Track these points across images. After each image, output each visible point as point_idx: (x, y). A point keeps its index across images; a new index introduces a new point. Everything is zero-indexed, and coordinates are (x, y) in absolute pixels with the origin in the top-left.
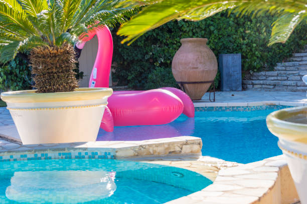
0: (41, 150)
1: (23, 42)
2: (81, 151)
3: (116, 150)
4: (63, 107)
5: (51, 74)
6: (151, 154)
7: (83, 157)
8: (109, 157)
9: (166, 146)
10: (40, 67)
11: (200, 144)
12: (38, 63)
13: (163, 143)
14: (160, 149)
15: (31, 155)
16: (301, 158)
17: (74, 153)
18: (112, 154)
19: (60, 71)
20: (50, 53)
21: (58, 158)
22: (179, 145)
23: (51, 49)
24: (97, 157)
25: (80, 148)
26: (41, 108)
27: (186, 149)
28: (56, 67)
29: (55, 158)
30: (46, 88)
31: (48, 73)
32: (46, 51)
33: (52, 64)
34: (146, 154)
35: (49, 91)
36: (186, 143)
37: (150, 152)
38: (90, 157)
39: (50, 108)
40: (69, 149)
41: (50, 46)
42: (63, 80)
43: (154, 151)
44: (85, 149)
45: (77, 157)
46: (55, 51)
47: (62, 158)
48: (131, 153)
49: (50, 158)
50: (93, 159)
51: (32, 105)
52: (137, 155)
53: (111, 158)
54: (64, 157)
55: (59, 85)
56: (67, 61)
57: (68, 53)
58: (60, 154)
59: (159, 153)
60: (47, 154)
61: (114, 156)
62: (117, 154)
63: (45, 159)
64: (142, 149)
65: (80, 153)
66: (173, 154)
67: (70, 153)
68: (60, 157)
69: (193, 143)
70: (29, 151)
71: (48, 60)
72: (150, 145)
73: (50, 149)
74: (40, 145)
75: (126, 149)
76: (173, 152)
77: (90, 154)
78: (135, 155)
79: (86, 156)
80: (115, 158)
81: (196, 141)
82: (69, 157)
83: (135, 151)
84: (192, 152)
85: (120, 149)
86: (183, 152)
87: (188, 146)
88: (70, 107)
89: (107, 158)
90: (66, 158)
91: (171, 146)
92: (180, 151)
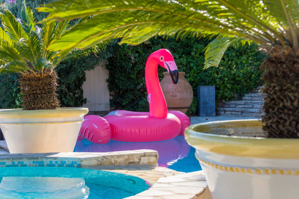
0: (18, 159)
1: (4, 65)
2: (52, 160)
3: (81, 160)
4: (43, 123)
5: (36, 95)
6: (113, 164)
7: (54, 166)
8: (75, 165)
9: (126, 157)
10: (27, 89)
11: (156, 156)
12: (25, 86)
13: (124, 155)
14: (121, 160)
15: (9, 163)
16: (217, 168)
17: (46, 162)
18: (78, 163)
19: (44, 92)
20: (35, 77)
21: (33, 166)
22: (138, 157)
23: (35, 73)
24: (65, 165)
25: (51, 158)
26: (24, 123)
27: (144, 160)
28: (40, 90)
29: (30, 166)
30: (31, 106)
31: (33, 94)
32: (32, 75)
33: (36, 86)
34: (109, 164)
35: (33, 109)
36: (144, 155)
37: (112, 162)
38: (59, 166)
39: (32, 123)
40: (42, 158)
41: (35, 71)
42: (46, 100)
43: (116, 162)
44: (56, 158)
45: (48, 165)
46: (39, 75)
47: (36, 166)
48: (95, 162)
49: (25, 166)
50: (62, 167)
51: (18, 120)
52: (100, 165)
53: (77, 167)
54: (37, 164)
55: (42, 104)
56: (50, 84)
57: (50, 77)
58: (34, 162)
59: (119, 163)
60: (23, 162)
61: (79, 165)
62: (82, 163)
63: (21, 166)
64: (105, 159)
65: (51, 162)
66: (132, 165)
67: (43, 161)
68: (34, 165)
69: (150, 156)
70: (7, 159)
71: (33, 82)
72: (112, 156)
73: (26, 158)
74: (20, 154)
75: (90, 159)
76: (132, 162)
77: (59, 163)
78: (98, 165)
79: (57, 165)
80: (80, 167)
81: (153, 154)
82: (42, 165)
83: (98, 161)
84: (149, 163)
85: (85, 159)
86: (141, 163)
87: (146, 158)
88: (49, 122)
89: (74, 167)
90: (39, 166)
91: (131, 157)
92: (139, 162)
